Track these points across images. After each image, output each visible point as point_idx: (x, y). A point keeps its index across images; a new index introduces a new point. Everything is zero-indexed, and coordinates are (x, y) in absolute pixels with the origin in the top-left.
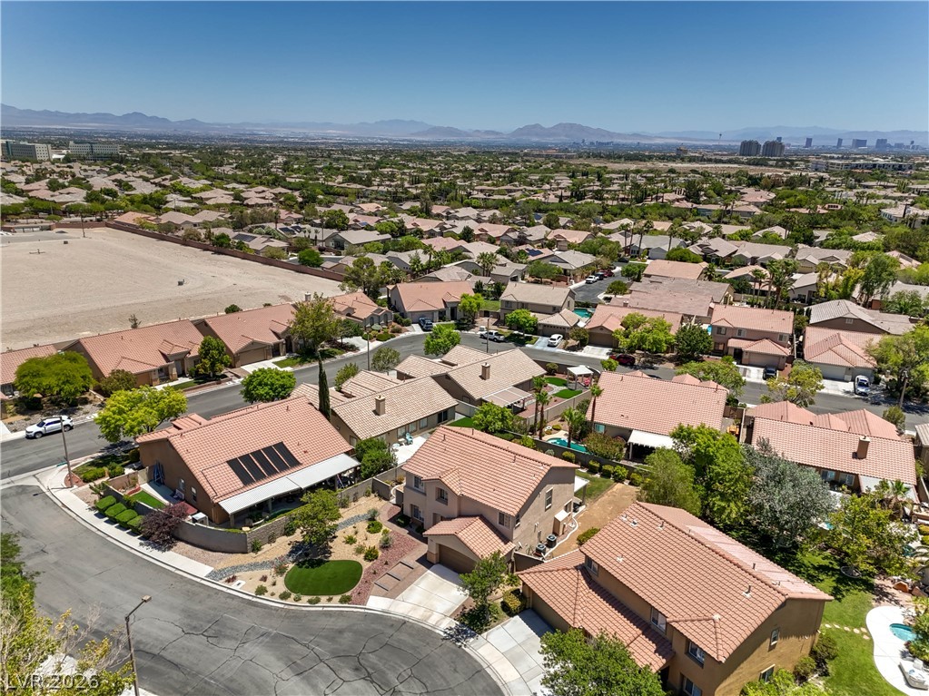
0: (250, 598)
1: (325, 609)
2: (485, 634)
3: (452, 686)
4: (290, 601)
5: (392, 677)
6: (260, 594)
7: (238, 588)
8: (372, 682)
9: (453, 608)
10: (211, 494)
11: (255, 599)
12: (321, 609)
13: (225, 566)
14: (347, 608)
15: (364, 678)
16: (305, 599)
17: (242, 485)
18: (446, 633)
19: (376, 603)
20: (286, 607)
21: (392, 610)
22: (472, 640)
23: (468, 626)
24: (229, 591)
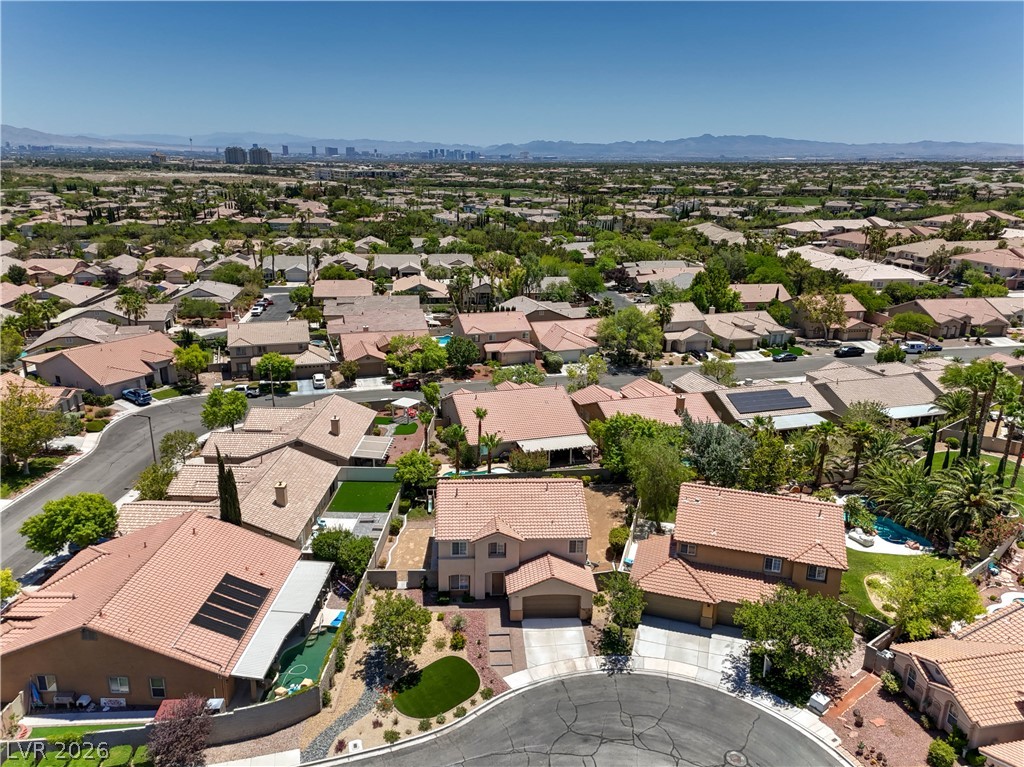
0: (388, 750)
1: (479, 713)
2: (633, 653)
3: (668, 703)
4: (435, 727)
5: (619, 727)
6: (396, 740)
7: (360, 749)
8: (612, 741)
9: (583, 647)
10: (214, 669)
11: (394, 749)
12: (474, 716)
13: (311, 740)
14: (497, 701)
15: (601, 743)
16: (449, 715)
17: (235, 642)
18: (604, 670)
19: (517, 681)
20: (438, 735)
21: (536, 678)
22: (630, 663)
23: (615, 654)
24: (352, 759)
